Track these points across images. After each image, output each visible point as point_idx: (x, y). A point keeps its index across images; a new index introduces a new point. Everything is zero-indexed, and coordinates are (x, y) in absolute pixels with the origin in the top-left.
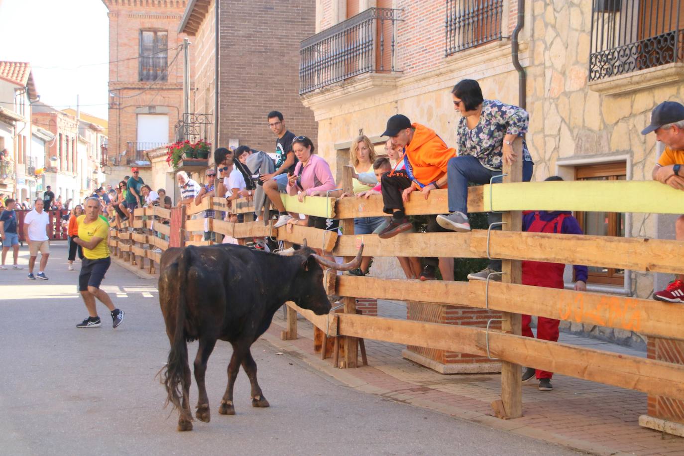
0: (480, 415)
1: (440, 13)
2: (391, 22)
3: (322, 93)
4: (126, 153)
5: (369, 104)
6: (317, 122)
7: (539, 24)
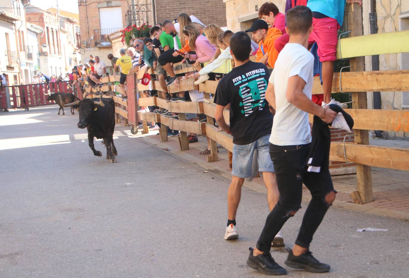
0: (343, 203)
4: (94, 38)
6: (225, 3)
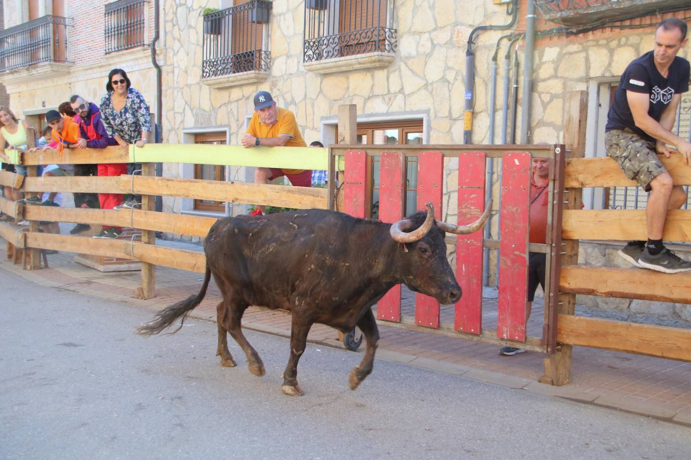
0: (126, 298)
1: (100, 24)
2: (64, 26)
3: (12, 73)
5: (49, 83)
6: (9, 95)
7: (169, 38)
